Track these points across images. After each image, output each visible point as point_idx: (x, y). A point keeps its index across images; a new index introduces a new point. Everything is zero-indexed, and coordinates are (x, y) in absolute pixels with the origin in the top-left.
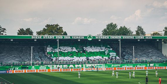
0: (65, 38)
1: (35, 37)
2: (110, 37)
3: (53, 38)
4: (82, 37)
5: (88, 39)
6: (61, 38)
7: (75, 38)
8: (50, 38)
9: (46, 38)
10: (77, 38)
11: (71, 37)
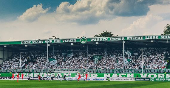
0: (55, 42)
1: (24, 42)
2: (109, 39)
3: (42, 43)
4: (74, 40)
5: (82, 42)
6: (50, 42)
7: (65, 42)
8: (39, 42)
9: (35, 43)
10: (68, 41)
11: (61, 40)
